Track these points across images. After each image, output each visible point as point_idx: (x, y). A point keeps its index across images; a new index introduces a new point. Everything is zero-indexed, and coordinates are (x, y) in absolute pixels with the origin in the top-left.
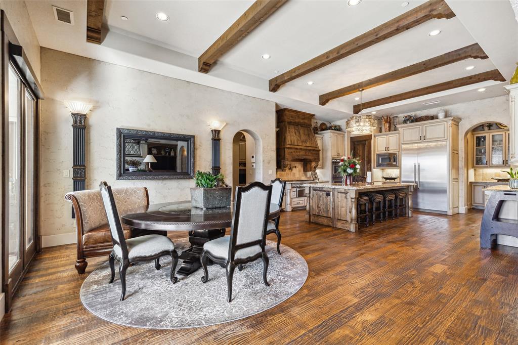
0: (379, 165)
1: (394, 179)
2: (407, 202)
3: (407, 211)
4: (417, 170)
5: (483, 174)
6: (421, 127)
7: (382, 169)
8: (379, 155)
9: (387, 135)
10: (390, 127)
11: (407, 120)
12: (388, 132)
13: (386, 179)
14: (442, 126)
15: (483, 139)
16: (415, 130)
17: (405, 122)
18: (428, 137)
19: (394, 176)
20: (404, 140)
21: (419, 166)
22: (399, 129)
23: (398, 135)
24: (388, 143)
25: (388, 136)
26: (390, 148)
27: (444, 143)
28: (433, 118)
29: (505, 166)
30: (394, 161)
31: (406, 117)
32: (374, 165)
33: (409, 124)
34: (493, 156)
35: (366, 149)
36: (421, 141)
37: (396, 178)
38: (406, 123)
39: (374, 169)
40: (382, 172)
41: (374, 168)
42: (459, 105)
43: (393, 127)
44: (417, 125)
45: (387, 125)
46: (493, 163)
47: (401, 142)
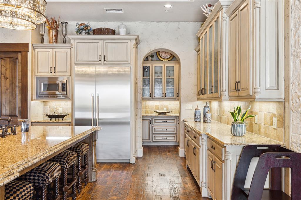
0: (39, 96)
1: (62, 117)
2: (89, 159)
3: (89, 174)
4: (95, 101)
5: (146, 106)
6: (100, 42)
7: (44, 102)
8: (39, 80)
9: (53, 48)
10: (56, 36)
11: (83, 29)
12: (55, 45)
13: (51, 117)
14: (126, 45)
15: (147, 70)
16: (92, 45)
17: (79, 31)
18: (109, 57)
19: (61, 112)
20: (79, 58)
21: (98, 97)
22: (72, 41)
23: (69, 50)
24: (54, 60)
25: (55, 50)
26: (57, 70)
27: (127, 69)
28: (113, 32)
29: (164, 98)
30: (63, 91)
31: (81, 25)
32: (32, 94)
33: (83, 35)
34: (155, 88)
35: (19, 68)
36: (100, 62)
37: (66, 115)
38: (80, 33)
39: (32, 102)
40: (44, 105)
41: (32, 100)
42: (138, 23)
43: (60, 37)
44: (95, 39)
45: (53, 33)
46: (155, 95)
47: (74, 61)
